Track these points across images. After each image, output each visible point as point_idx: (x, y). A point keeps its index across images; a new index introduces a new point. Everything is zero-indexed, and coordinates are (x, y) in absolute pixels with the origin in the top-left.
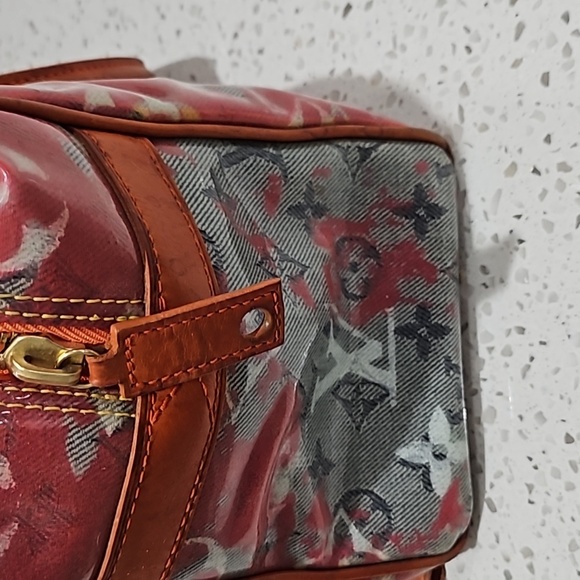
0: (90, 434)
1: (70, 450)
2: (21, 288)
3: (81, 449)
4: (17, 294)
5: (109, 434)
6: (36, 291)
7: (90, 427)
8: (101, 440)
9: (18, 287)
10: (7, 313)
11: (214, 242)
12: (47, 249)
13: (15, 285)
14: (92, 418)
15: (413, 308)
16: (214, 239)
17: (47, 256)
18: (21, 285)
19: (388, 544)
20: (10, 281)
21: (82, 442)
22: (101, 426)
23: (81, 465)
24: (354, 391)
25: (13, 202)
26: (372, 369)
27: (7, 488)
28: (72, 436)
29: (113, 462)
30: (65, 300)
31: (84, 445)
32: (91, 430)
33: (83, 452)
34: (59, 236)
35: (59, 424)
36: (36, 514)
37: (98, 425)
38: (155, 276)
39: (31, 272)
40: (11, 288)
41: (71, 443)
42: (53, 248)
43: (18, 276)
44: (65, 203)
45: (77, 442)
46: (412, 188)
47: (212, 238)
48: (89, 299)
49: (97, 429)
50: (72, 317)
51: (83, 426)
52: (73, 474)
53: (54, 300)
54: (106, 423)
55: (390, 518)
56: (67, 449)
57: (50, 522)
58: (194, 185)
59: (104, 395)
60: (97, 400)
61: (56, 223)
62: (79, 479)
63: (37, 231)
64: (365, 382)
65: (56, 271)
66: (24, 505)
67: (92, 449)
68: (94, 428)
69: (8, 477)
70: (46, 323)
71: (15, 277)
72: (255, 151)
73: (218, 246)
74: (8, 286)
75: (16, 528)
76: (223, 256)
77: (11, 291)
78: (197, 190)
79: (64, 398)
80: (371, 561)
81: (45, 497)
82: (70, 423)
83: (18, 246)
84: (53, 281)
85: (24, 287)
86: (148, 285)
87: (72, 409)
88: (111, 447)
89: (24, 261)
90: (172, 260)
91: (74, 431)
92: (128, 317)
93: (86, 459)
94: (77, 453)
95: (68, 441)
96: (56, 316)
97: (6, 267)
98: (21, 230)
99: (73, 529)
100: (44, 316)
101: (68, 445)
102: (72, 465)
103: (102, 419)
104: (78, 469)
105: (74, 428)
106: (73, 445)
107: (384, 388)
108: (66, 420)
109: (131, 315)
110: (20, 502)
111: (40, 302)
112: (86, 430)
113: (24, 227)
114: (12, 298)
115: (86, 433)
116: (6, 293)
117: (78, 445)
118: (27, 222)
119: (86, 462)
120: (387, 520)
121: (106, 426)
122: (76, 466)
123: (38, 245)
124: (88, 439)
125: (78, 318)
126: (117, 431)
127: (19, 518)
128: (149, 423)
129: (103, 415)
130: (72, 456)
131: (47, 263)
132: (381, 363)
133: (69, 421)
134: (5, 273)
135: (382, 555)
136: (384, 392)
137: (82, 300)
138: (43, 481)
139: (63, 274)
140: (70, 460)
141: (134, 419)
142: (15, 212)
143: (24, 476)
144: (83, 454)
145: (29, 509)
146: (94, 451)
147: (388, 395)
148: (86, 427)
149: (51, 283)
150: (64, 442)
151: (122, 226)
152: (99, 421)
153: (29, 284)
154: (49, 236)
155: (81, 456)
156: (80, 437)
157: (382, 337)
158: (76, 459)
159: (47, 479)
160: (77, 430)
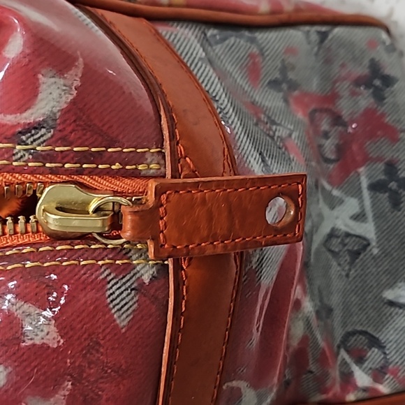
0: (128, 284)
1: (112, 301)
2: (42, 139)
3: (122, 300)
4: (39, 145)
5: (147, 281)
6: (57, 141)
7: (128, 277)
8: (140, 288)
9: (39, 138)
10: (30, 164)
11: (217, 101)
12: (64, 99)
13: (36, 137)
14: (129, 267)
15: (381, 166)
16: (217, 98)
17: (65, 106)
18: (42, 136)
19: (387, 377)
20: (30, 132)
21: (122, 292)
22: (138, 275)
23: (124, 316)
24: (340, 243)
25: (28, 51)
26: (352, 223)
27: (55, 346)
28: (111, 288)
29: (153, 310)
30: (86, 148)
31: (124, 295)
32: (128, 280)
33: (124, 302)
34: (75, 85)
35: (96, 278)
36: (87, 370)
37: (134, 275)
38: (172, 125)
39: (51, 123)
40: (32, 139)
41: (111, 294)
42: (71, 97)
43: (37, 126)
44: (79, 53)
45: (117, 293)
46: (366, 62)
47: (215, 97)
48: (110, 148)
49: (134, 279)
50: (94, 166)
51: (121, 276)
52: (117, 325)
53: (75, 149)
54: (142, 272)
55: (385, 353)
56: (109, 300)
57: (102, 378)
58: (192, 54)
59: (136, 245)
60: (130, 250)
61: (71, 72)
62: (124, 330)
63: (53, 80)
64: (348, 235)
65: (75, 121)
66: (74, 362)
67: (132, 298)
68: (131, 278)
69: (55, 335)
70: (69, 172)
71: (35, 128)
72: (234, 33)
73: (222, 104)
74: (30, 137)
75: (70, 387)
76: (227, 113)
77: (32, 142)
78: (195, 58)
79: (98, 251)
80: (374, 395)
81: (94, 352)
82: (108, 275)
83: (36, 96)
84: (73, 130)
85: (45, 138)
86: (166, 133)
87: (107, 261)
88: (150, 294)
89: (43, 111)
90: (184, 111)
91: (113, 282)
92: (148, 165)
93: (128, 309)
94: (118, 304)
95: (109, 293)
96: (78, 165)
97: (26, 119)
98: (38, 79)
99: (125, 381)
100: (67, 166)
101: (109, 296)
102: (115, 316)
103: (138, 268)
104: (122, 320)
105: (112, 279)
106: (114, 296)
107: (364, 239)
108: (103, 272)
109: (151, 163)
110: (70, 359)
111: (62, 152)
112: (124, 280)
113: (40, 76)
114: (34, 149)
115: (125, 283)
116: (27, 144)
117: (118, 296)
118: (43, 71)
119: (129, 312)
120: (382, 356)
121: (142, 275)
122: (119, 317)
123: (55, 94)
124: (126, 289)
125: (100, 166)
126: (153, 278)
127: (72, 376)
128: (183, 269)
129: (138, 264)
130: (114, 307)
131: (65, 112)
132: (359, 217)
133: (107, 272)
134: (25, 124)
135: (384, 389)
136: (365, 243)
137: (104, 149)
138: (89, 335)
139: (82, 123)
140: (113, 311)
141: (168, 265)
142: (30, 61)
143: (71, 333)
144: (125, 304)
145: (80, 366)
146: (135, 300)
147: (369, 244)
148: (124, 277)
149: (71, 133)
150: (104, 294)
151: (134, 78)
152: (135, 271)
153: (49, 135)
154: (65, 86)
155: (122, 307)
156: (120, 288)
157: (357, 193)
158: (119, 310)
159: (94, 333)
160: (115, 281)
